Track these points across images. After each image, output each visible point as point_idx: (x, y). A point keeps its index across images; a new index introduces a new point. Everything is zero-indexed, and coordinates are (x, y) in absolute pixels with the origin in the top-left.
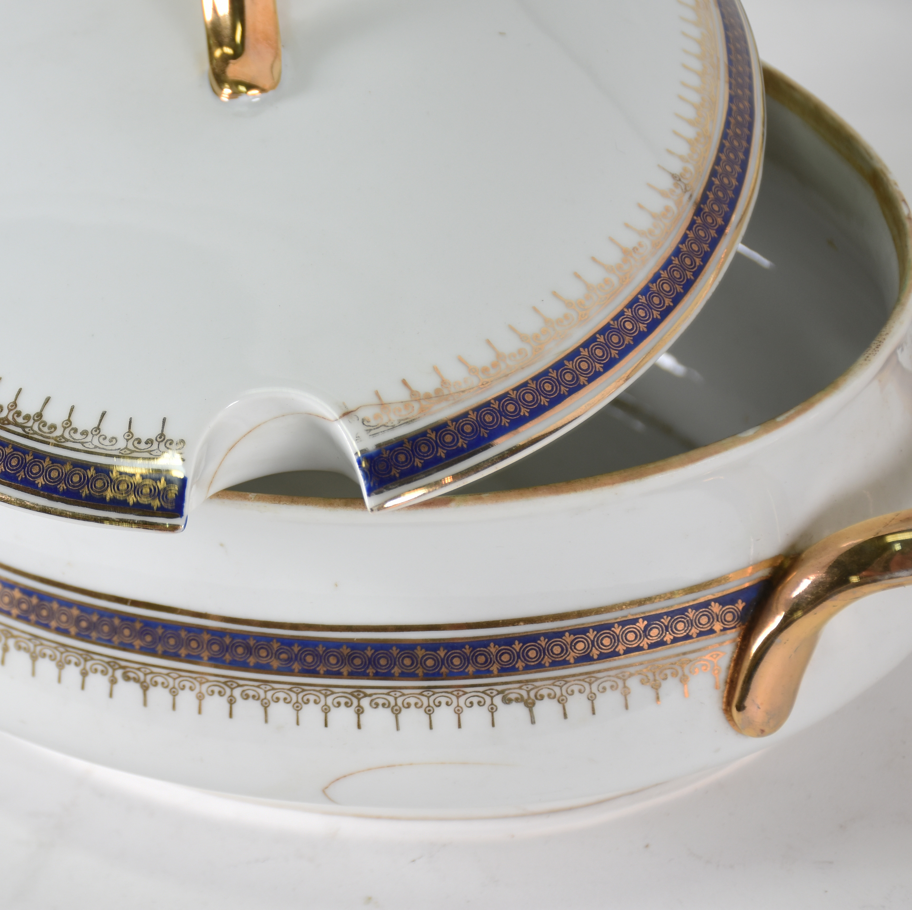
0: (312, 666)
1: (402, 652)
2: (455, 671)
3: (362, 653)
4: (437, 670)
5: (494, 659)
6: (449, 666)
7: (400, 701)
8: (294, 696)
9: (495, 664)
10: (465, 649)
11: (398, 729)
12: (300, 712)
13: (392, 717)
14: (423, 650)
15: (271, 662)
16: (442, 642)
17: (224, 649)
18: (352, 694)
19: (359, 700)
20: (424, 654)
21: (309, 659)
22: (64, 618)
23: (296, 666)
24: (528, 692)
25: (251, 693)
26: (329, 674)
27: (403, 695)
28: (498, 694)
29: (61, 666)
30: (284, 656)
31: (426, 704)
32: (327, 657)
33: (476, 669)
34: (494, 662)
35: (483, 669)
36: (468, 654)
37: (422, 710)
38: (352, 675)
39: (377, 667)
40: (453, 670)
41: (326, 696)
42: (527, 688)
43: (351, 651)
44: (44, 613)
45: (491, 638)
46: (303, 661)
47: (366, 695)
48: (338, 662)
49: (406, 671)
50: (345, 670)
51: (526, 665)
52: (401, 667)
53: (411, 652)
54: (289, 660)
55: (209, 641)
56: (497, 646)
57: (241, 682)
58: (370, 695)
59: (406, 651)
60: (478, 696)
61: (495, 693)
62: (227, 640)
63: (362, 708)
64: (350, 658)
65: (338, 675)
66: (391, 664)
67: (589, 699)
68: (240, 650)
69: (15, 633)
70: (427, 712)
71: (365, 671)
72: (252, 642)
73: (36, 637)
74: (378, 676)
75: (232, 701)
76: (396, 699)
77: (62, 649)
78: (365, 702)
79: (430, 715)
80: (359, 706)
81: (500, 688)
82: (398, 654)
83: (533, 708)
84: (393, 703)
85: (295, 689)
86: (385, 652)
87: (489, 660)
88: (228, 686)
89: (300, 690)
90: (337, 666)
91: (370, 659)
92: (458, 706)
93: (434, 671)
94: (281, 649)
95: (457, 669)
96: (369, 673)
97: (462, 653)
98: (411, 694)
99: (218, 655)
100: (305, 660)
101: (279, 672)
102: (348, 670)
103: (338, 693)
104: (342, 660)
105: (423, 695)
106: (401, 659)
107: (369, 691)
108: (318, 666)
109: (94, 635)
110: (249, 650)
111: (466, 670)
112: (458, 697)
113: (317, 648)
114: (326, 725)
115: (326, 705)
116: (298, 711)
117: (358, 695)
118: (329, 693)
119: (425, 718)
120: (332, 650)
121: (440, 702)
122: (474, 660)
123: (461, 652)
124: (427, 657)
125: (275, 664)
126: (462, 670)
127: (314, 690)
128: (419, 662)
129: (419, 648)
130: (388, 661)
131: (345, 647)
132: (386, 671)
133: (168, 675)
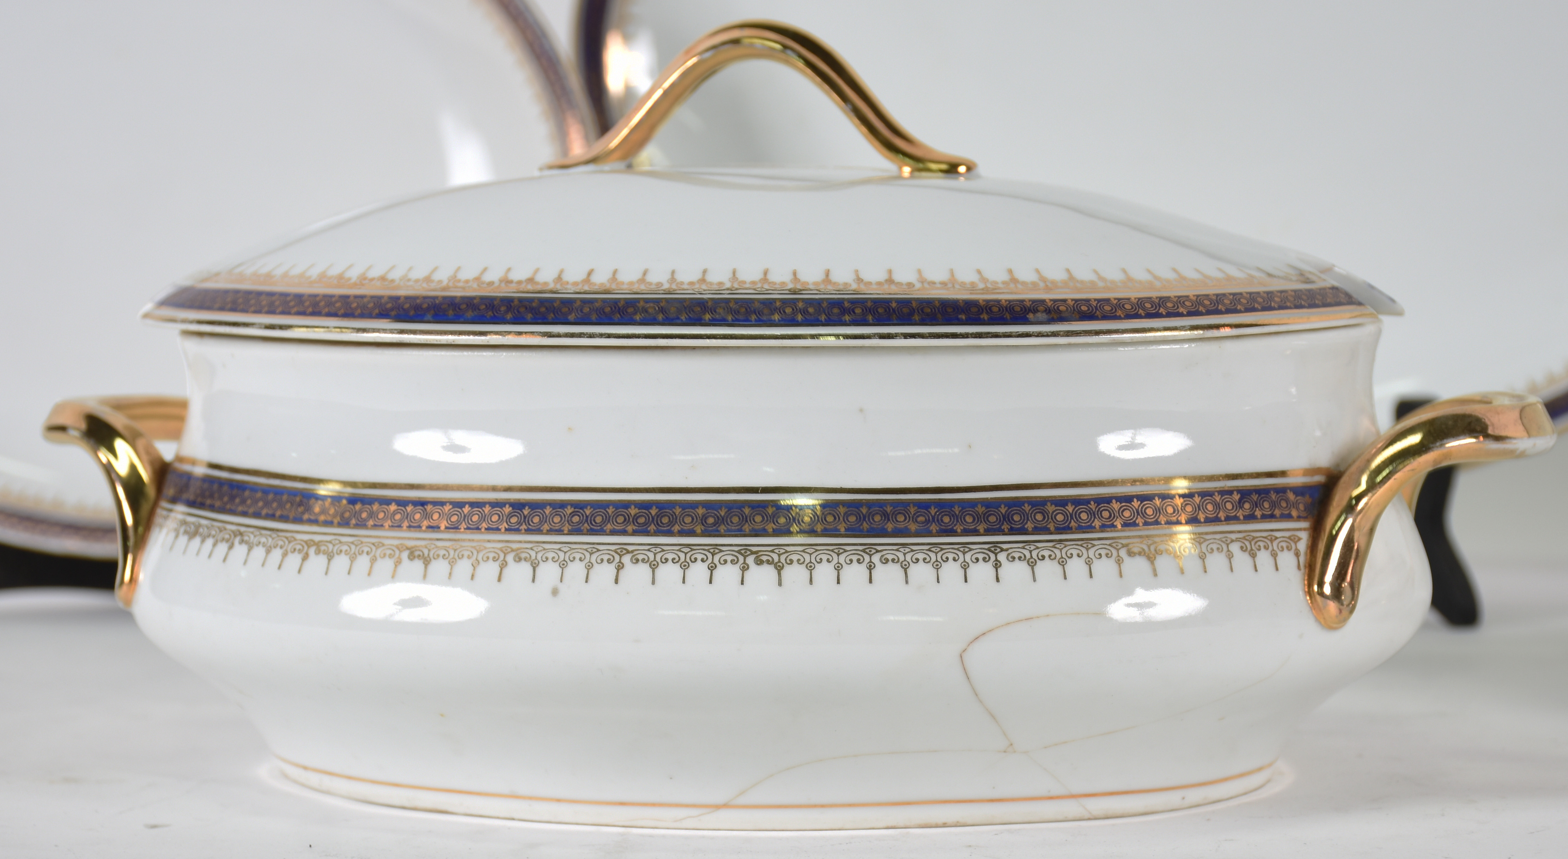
0: (950, 526)
1: (1035, 508)
2: (1083, 525)
3: (996, 510)
4: (1067, 524)
5: (1117, 514)
6: (1077, 520)
7: (1034, 554)
8: (933, 555)
9: (1118, 519)
10: (1091, 504)
11: (1035, 580)
12: (939, 570)
13: (1029, 569)
14: (1053, 506)
15: (909, 525)
16: (1069, 498)
17: (861, 518)
18: (989, 550)
19: (996, 555)
20: (1054, 509)
21: (946, 519)
22: (688, 520)
23: (934, 528)
24: (1149, 547)
25: (890, 557)
26: (967, 532)
27: (1038, 548)
28: (1123, 547)
29: (685, 567)
30: (921, 519)
31: (1059, 556)
32: (963, 516)
33: (1102, 524)
34: (1117, 517)
35: (1108, 523)
36: (1094, 510)
37: (1056, 562)
38: (988, 532)
39: (1011, 523)
40: (1081, 524)
41: (964, 553)
42: (1148, 542)
43: (986, 509)
44: (665, 520)
45: (1113, 495)
46: (940, 521)
47: (1002, 550)
48: (974, 520)
49: (1038, 526)
50: (981, 528)
51: (1145, 521)
52: (1034, 522)
53: (1042, 508)
54: (927, 522)
55: (845, 514)
56: (1118, 503)
57: (879, 548)
58: (1007, 550)
59: (1038, 507)
60: (1105, 548)
61: (1120, 546)
62: (864, 510)
63: (1000, 562)
64: (985, 517)
65: (975, 532)
66: (1024, 520)
67: (1200, 558)
68: (877, 518)
69: (630, 548)
70: (1061, 563)
71: (1000, 527)
72: (889, 509)
73: (656, 545)
74: (1012, 531)
75: (871, 568)
76: (1031, 552)
77: (686, 550)
78: (1002, 557)
79: (1063, 565)
80: (996, 560)
81: (1124, 542)
82: (1030, 510)
83: (1154, 562)
84: (1028, 556)
85: (933, 549)
86: (1018, 508)
87: (1113, 515)
88: (867, 553)
89: (939, 549)
90: (974, 524)
91: (1004, 516)
92: (1088, 557)
93: (1064, 525)
94: (918, 512)
95: (1085, 523)
96: (1004, 528)
97: (1089, 509)
98: (1044, 547)
99: (856, 524)
100: (942, 521)
101: (917, 534)
102: (984, 527)
103: (976, 549)
104: (977, 518)
105: (1056, 548)
106: (1033, 515)
107: (1005, 546)
108: (955, 525)
109: (722, 528)
110: (886, 516)
111: (1093, 525)
112: (1087, 549)
113: (953, 509)
114: (966, 581)
115: (965, 561)
116: (938, 569)
117: (995, 550)
118: (967, 550)
119: (1059, 569)
120: (967, 509)
121: (1072, 554)
122: (1100, 515)
123: (1087, 507)
124: (1057, 512)
125: (913, 527)
126: (1089, 524)
127: (952, 548)
128: (1050, 517)
129: (1049, 504)
130: (1021, 517)
131: (980, 506)
132: (1019, 526)
133: (803, 551)
